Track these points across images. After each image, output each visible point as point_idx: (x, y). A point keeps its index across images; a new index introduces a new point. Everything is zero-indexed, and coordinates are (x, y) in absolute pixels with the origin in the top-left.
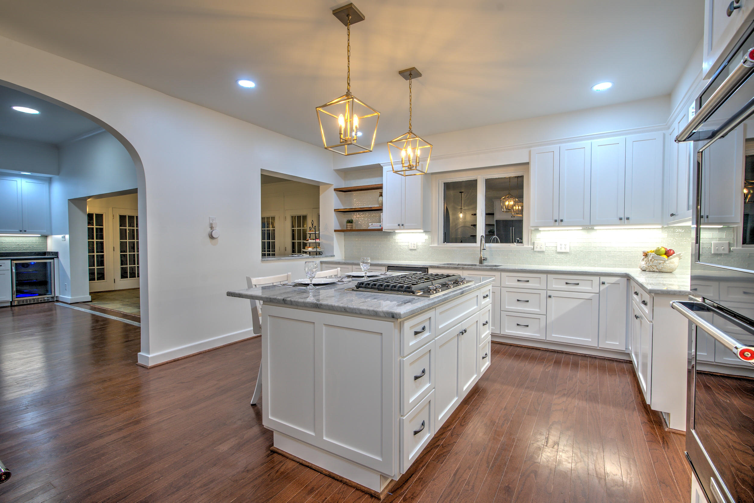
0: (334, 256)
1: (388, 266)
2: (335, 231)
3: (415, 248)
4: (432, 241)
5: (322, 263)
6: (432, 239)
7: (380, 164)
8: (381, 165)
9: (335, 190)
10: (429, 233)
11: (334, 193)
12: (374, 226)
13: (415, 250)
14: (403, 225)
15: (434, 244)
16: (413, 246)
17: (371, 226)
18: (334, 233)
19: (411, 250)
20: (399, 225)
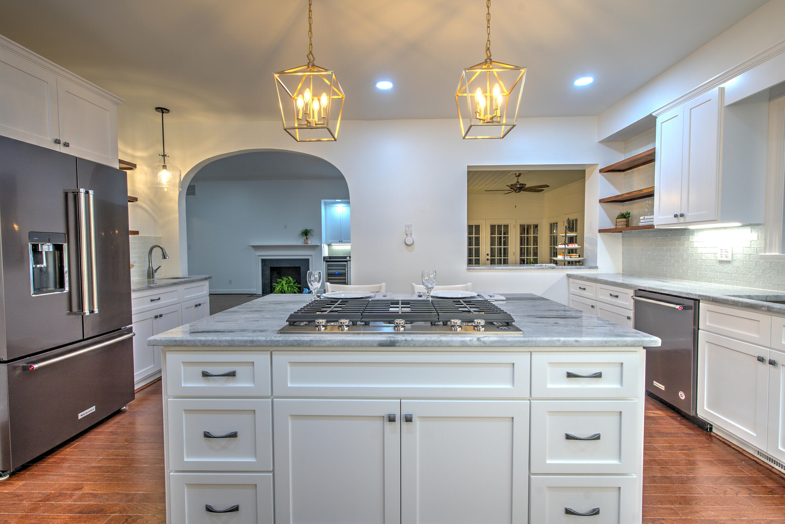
0: (596, 268)
1: (639, 290)
2: (600, 231)
3: (729, 259)
4: (767, 246)
5: (569, 276)
6: (765, 240)
7: (651, 114)
8: (653, 114)
9: (601, 171)
10: (760, 227)
11: (599, 175)
12: (647, 220)
13: (728, 262)
14: (682, 215)
15: (770, 251)
16: (724, 254)
17: (642, 221)
18: (598, 234)
19: (721, 262)
20: (676, 216)
